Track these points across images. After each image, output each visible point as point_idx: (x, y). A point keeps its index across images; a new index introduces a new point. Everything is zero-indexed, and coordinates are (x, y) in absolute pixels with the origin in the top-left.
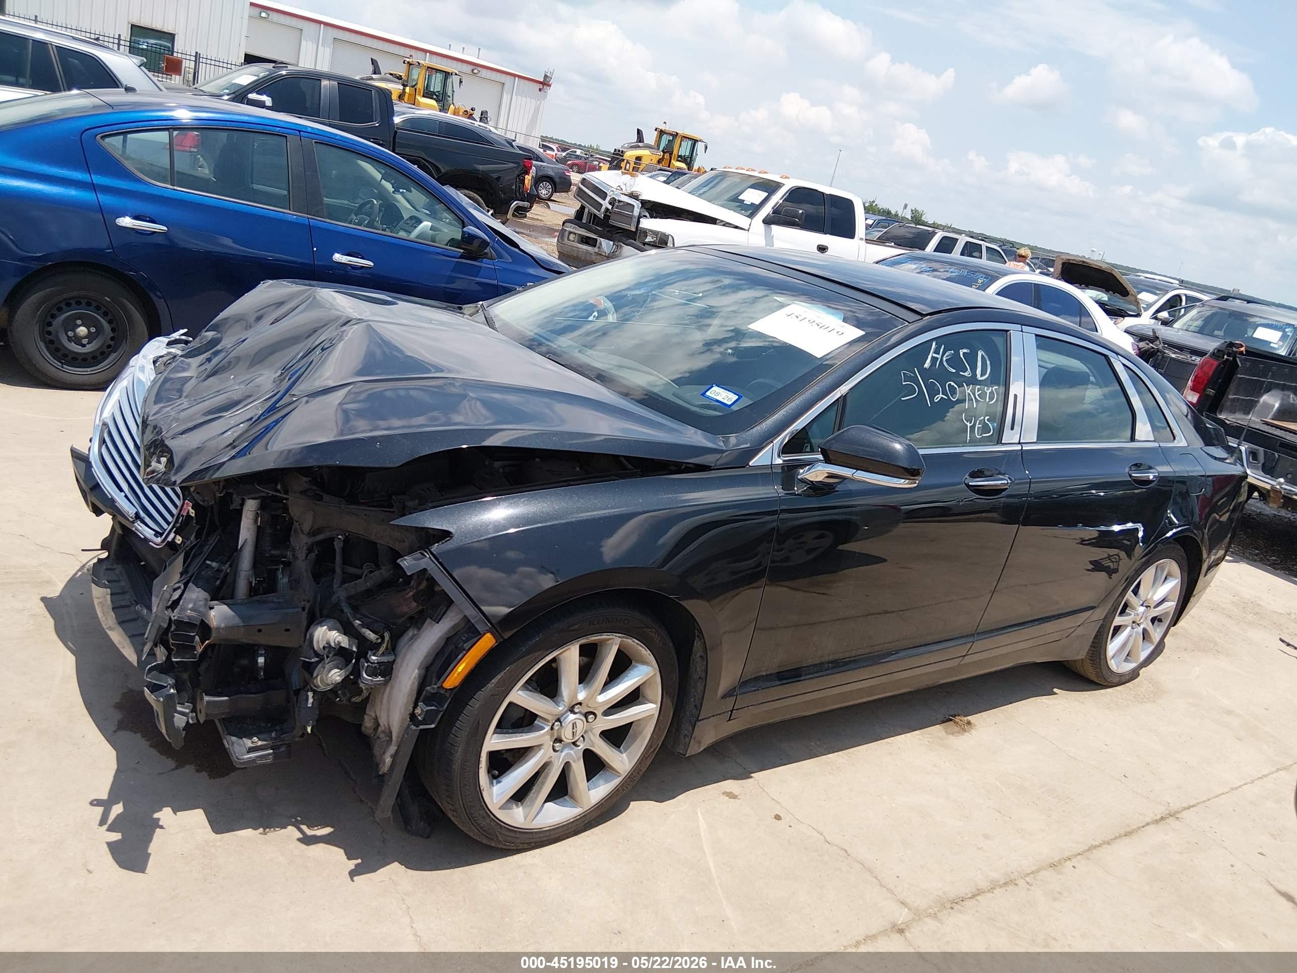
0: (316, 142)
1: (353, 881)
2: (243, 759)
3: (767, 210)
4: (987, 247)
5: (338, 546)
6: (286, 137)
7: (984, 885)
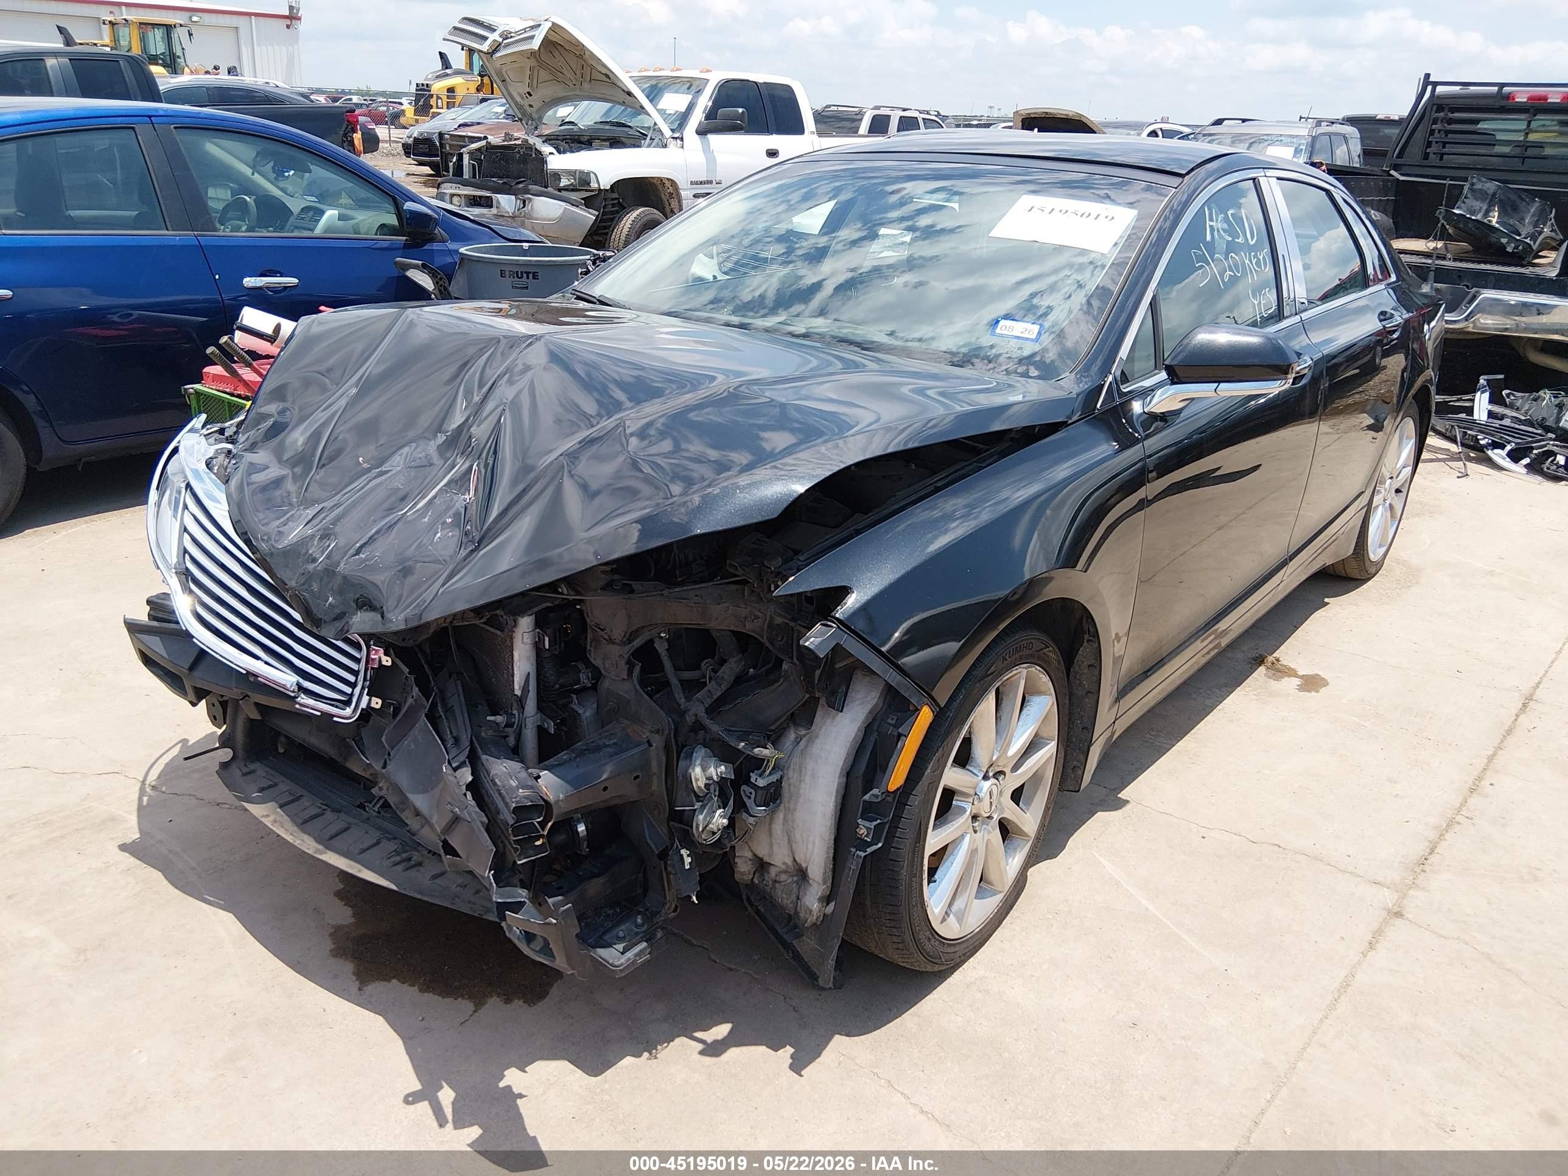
0: (175, 128)
1: (801, 1076)
2: (622, 964)
3: (697, 117)
4: (923, 119)
5: (661, 648)
6: (133, 128)
7: (1433, 835)
